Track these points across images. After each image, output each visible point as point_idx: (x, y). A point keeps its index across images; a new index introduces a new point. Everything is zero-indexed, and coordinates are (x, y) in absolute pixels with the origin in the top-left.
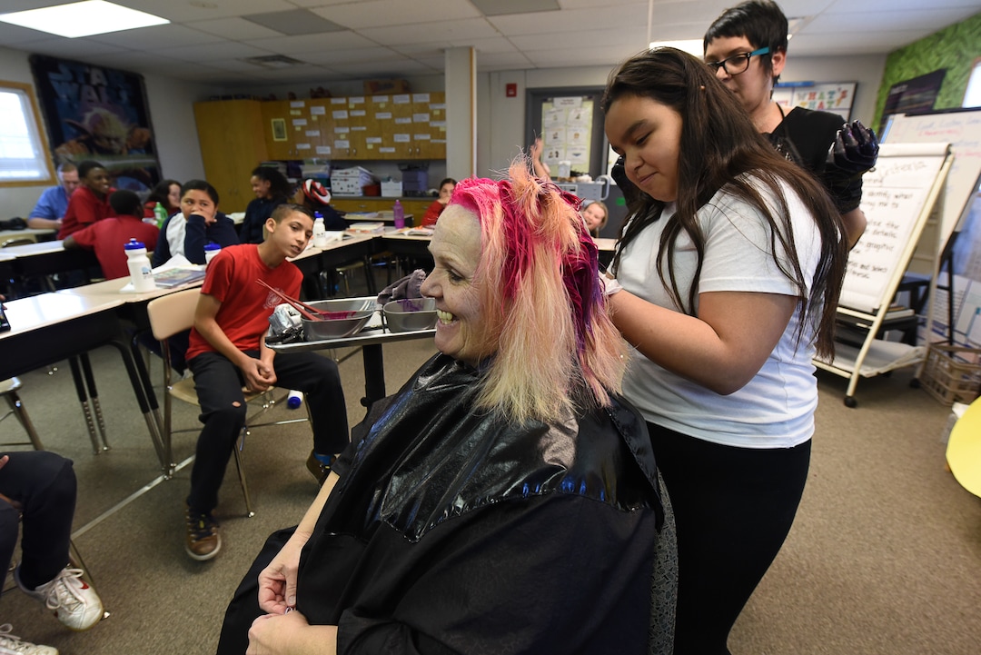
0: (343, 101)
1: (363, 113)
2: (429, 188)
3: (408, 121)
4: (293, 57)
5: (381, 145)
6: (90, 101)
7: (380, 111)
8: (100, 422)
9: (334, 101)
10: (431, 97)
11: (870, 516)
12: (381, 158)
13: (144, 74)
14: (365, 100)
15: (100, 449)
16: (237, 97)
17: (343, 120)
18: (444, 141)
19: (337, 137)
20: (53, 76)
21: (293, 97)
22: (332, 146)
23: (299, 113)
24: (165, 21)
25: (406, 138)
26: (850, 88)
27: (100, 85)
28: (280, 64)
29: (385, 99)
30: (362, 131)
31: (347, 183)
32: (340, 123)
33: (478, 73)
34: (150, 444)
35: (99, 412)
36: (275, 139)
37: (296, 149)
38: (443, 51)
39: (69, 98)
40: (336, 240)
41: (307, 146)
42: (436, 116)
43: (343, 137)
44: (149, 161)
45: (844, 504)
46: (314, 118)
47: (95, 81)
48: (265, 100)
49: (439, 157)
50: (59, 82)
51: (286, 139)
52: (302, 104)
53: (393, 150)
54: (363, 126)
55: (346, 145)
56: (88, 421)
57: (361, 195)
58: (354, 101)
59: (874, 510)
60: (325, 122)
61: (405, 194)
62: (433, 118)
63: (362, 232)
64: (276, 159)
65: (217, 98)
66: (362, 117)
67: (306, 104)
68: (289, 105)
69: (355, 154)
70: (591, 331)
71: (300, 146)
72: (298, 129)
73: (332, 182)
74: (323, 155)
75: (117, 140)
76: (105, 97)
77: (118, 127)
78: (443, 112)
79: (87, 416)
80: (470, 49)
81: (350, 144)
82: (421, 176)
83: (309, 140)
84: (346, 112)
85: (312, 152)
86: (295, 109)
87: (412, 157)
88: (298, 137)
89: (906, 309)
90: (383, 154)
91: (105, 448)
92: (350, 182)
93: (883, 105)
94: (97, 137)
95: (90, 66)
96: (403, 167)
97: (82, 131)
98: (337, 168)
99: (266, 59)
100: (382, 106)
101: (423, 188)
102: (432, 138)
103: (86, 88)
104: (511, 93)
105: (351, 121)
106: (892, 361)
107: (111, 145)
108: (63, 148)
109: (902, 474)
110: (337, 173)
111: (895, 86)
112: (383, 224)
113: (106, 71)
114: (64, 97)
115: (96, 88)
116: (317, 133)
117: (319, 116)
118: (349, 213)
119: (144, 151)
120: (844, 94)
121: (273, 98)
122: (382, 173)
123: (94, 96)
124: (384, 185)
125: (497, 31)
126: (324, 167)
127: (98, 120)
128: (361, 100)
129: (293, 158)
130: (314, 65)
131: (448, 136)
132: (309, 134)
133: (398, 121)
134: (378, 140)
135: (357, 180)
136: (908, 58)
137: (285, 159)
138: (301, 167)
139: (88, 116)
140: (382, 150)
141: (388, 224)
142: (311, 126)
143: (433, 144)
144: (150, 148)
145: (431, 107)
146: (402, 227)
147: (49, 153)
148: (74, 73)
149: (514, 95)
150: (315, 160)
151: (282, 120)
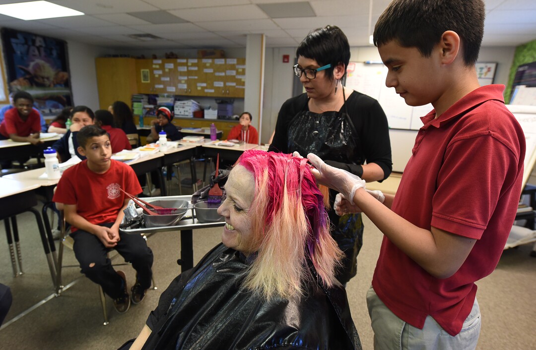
0: (184, 61)
1: (196, 69)
2: (234, 114)
3: (223, 74)
4: (156, 35)
5: (206, 88)
6: (34, 55)
7: (207, 68)
8: (19, 257)
9: (179, 61)
10: (237, 61)
11: (502, 345)
12: (205, 95)
13: (67, 41)
14: (198, 61)
15: (18, 273)
16: (121, 56)
17: (184, 72)
18: (243, 87)
19: (180, 82)
20: (13, 40)
21: (155, 57)
22: (176, 87)
23: (158, 67)
24: (82, 14)
25: (220, 84)
26: (493, 66)
27: (41, 46)
28: (149, 39)
29: (210, 61)
30: (195, 79)
31: (184, 109)
32: (182, 74)
33: (266, 48)
34: (48, 272)
35: (19, 251)
36: (143, 82)
37: (154, 87)
38: (245, 35)
39: (21, 53)
40: (174, 147)
41: (161, 86)
42: (240, 72)
43: (183, 82)
44: (66, 91)
45: (485, 336)
46: (167, 70)
47: (38, 44)
48: (139, 58)
49: (241, 96)
50: (17, 44)
51: (149, 82)
52: (160, 62)
53: (213, 91)
54: (196, 76)
55: (185, 86)
56: (12, 256)
57: (192, 117)
58: (191, 61)
59: (505, 341)
60: (173, 73)
61: (219, 117)
62: (238, 73)
63: (190, 143)
64: (143, 93)
65: (109, 56)
66: (195, 71)
67: (163, 62)
68: (152, 62)
69: (190, 92)
70: (319, 243)
71: (157, 86)
72: (157, 76)
73: (175, 108)
74: (171, 92)
75: (48, 78)
76: (43, 53)
77: (49, 71)
78: (244, 70)
79: (11, 253)
80: (262, 35)
81: (188, 86)
82: (229, 107)
83: (163, 83)
84: (186, 68)
85: (164, 90)
86: (156, 64)
87: (224, 96)
88: (156, 80)
89: (527, 207)
90: (207, 93)
91: (21, 273)
92: (186, 109)
93: (513, 77)
94: (36, 76)
95: (36, 35)
96: (218, 101)
97: (27, 73)
98: (179, 100)
99: (140, 36)
100: (208, 65)
101: (230, 115)
102: (237, 85)
103: (32, 48)
104: (286, 60)
105: (189, 73)
106: (518, 239)
107: (44, 81)
108: (15, 82)
109: (524, 316)
110: (178, 103)
111: (520, 66)
112: (203, 137)
113: (45, 38)
114: (19, 52)
115: (38, 48)
116: (168, 79)
117: (170, 69)
118: (184, 128)
119: (63, 85)
120: (489, 70)
121: (143, 57)
122: (205, 104)
123: (37, 52)
124: (206, 112)
125: (278, 26)
126: (171, 99)
127: (37, 67)
128: (196, 61)
129: (152, 93)
130: (168, 40)
131: (246, 84)
132: (163, 79)
133: (217, 74)
134: (205, 85)
135: (189, 108)
136: (529, 50)
137: (147, 93)
138: (157, 98)
139: (32, 64)
140: (206, 91)
141: (207, 137)
142: (164, 74)
143: (237, 89)
144: (67, 84)
145: (237, 67)
146: (215, 140)
147: (7, 85)
148: (26, 39)
149: (288, 62)
150: (166, 95)
151: (148, 70)
